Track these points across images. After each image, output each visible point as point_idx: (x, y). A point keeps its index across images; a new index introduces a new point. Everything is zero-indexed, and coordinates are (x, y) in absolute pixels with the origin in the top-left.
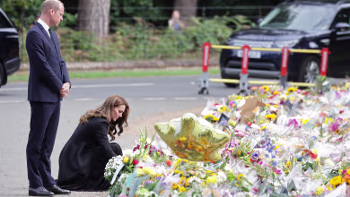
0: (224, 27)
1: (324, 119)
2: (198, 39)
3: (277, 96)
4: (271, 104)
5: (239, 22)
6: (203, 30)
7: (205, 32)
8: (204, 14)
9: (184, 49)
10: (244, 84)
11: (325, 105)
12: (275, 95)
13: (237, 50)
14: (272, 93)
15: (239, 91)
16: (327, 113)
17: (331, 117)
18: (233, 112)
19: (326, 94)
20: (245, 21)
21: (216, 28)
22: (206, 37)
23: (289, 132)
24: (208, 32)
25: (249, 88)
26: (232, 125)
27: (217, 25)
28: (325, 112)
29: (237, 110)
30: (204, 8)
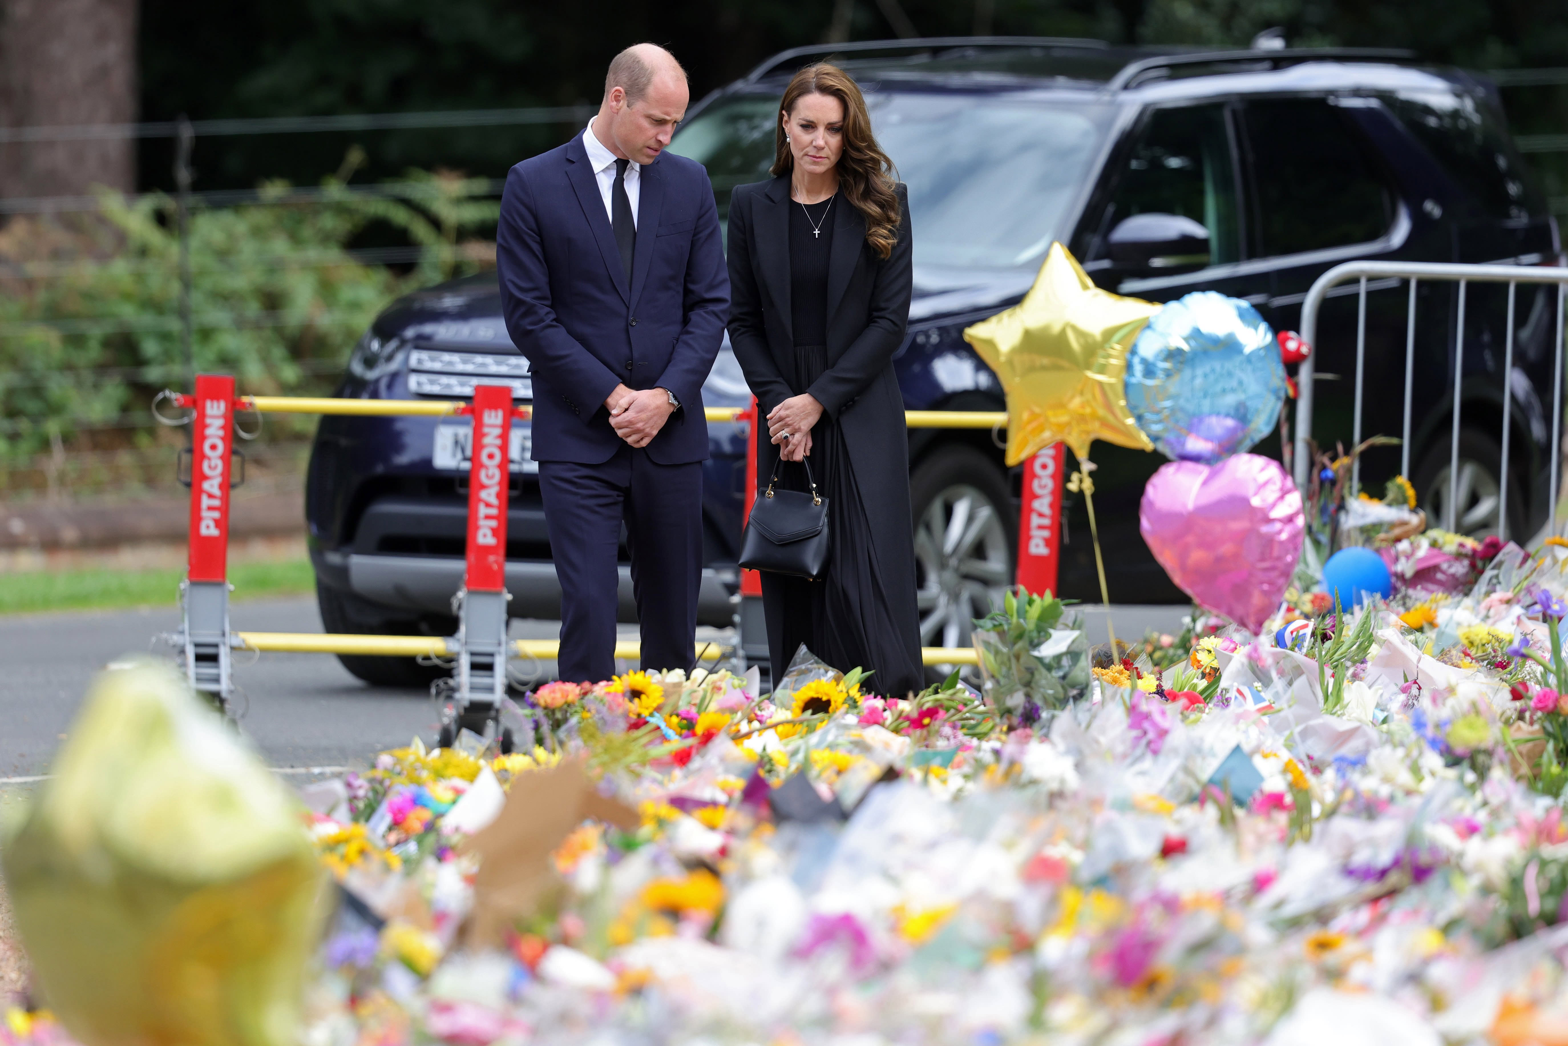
0: (333, 256)
1: (1053, 902)
2: (150, 348)
3: (722, 745)
4: (681, 803)
5: (436, 223)
6: (187, 282)
7: (196, 298)
8: (184, 175)
9: (53, 427)
10: (483, 667)
11: (1056, 797)
12: (708, 737)
13: (431, 423)
14: (688, 724)
15: (449, 713)
16: (1076, 857)
17: (1101, 882)
18: (410, 866)
19: (1064, 719)
20: (472, 214)
21: (275, 267)
22: (206, 334)
23: (813, 1005)
24: (223, 298)
25: (513, 692)
26: (409, 964)
27: (280, 246)
28: (1060, 851)
29: (442, 854)
30: (186, 132)
